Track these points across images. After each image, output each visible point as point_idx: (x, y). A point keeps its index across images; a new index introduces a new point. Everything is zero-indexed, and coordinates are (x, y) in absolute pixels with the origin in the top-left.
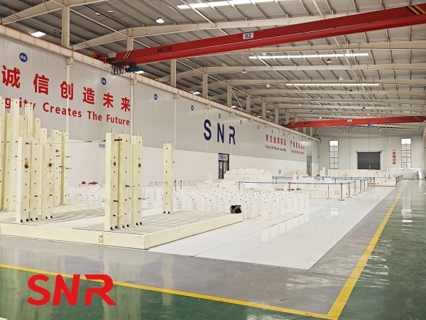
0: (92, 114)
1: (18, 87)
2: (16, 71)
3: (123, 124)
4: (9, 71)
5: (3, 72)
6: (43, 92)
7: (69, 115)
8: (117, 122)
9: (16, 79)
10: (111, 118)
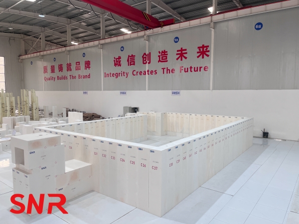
0: (165, 70)
1: (120, 66)
2: (120, 58)
3: (200, 71)
4: (117, 59)
5: (114, 61)
6: (132, 64)
7: (148, 74)
8: (191, 71)
9: (120, 62)
10: (185, 69)
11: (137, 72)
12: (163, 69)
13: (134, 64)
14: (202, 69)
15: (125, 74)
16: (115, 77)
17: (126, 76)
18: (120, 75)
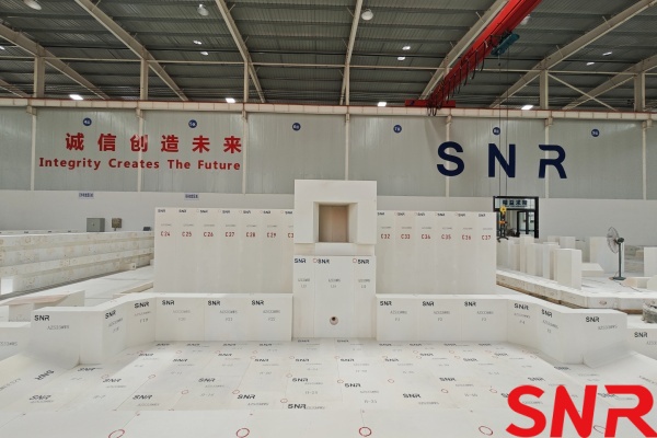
0: (174, 164)
1: (82, 149)
2: (80, 136)
3: (229, 169)
4: (73, 137)
5: (67, 140)
6: (109, 149)
7: (142, 167)
8: (216, 168)
9: (80, 143)
10: (206, 163)
11: (119, 163)
12: (171, 161)
13: (113, 149)
14: (232, 167)
15: (92, 164)
16: (68, 167)
17: (94, 167)
18: (81, 164)
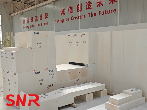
0: (90, 14)
1: (64, 14)
2: (64, 9)
3: (111, 13)
4: (62, 10)
6: (71, 13)
7: (80, 18)
8: (106, 14)
9: (64, 12)
10: (102, 12)
11: (74, 18)
14: (113, 11)
15: (67, 20)
16: (61, 22)
17: (67, 21)
18: (64, 20)
